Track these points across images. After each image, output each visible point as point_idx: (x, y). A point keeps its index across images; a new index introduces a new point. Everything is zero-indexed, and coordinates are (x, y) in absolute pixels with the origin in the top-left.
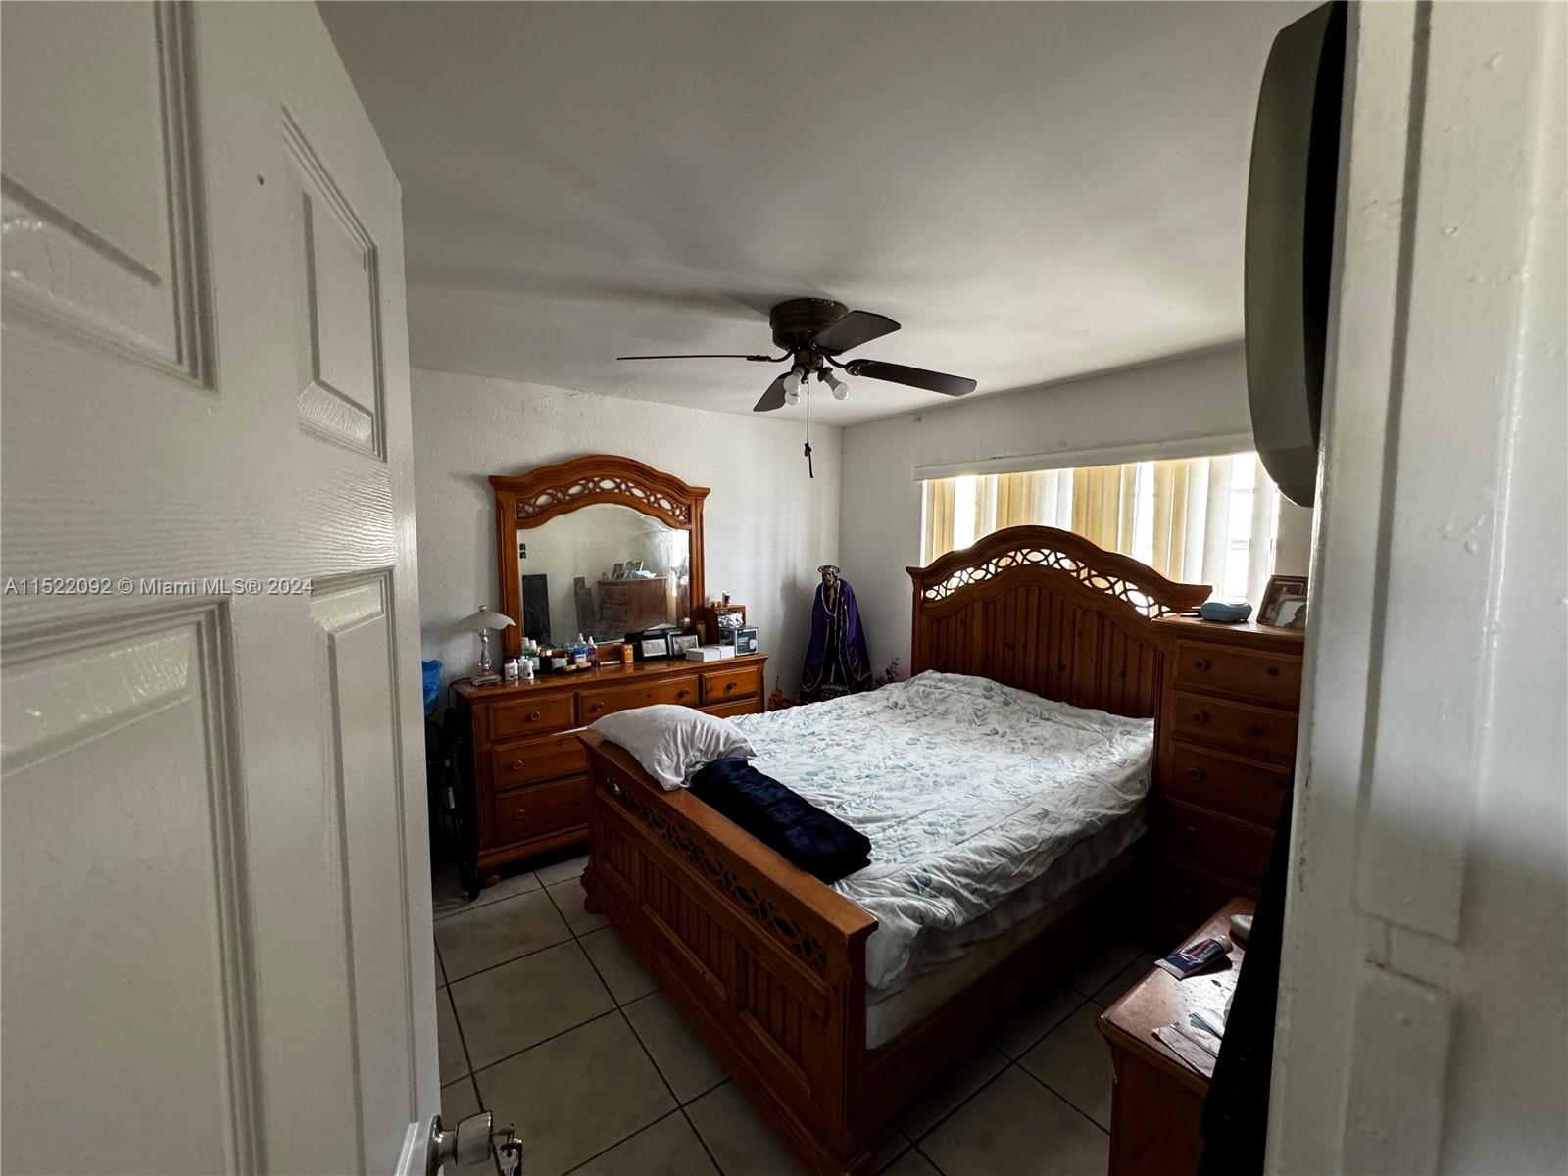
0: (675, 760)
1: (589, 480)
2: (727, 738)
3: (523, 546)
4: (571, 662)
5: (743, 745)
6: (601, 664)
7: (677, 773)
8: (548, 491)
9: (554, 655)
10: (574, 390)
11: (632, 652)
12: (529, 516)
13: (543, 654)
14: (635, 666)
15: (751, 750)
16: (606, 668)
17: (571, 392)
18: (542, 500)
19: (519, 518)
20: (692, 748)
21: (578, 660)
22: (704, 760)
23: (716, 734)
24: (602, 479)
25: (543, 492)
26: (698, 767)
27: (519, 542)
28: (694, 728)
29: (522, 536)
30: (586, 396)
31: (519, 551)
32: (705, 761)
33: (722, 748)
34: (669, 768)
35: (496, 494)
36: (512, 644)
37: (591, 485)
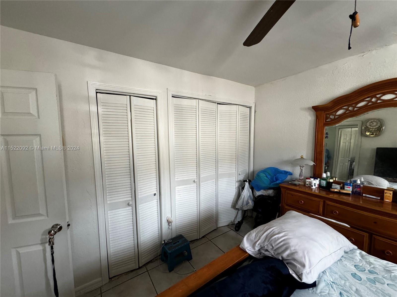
0: (256, 240)
1: (375, 96)
2: (292, 254)
3: (327, 134)
4: (343, 188)
5: (298, 266)
6: (364, 195)
7: (254, 246)
8: (344, 108)
9: (335, 182)
10: (364, 52)
11: (391, 196)
12: (332, 120)
13: (328, 180)
14: (392, 205)
15: (302, 274)
16: (367, 198)
17: (362, 54)
18: (340, 112)
19: (326, 121)
20: (268, 241)
21: (346, 188)
22: (272, 252)
23: (287, 245)
24: (384, 94)
25: (341, 108)
26: (267, 253)
27: (325, 132)
28: (279, 233)
29: (327, 129)
30: (374, 52)
31: (325, 136)
32: (273, 254)
33: (285, 255)
34: (251, 241)
35: (316, 113)
36: (317, 173)
37: (374, 100)
